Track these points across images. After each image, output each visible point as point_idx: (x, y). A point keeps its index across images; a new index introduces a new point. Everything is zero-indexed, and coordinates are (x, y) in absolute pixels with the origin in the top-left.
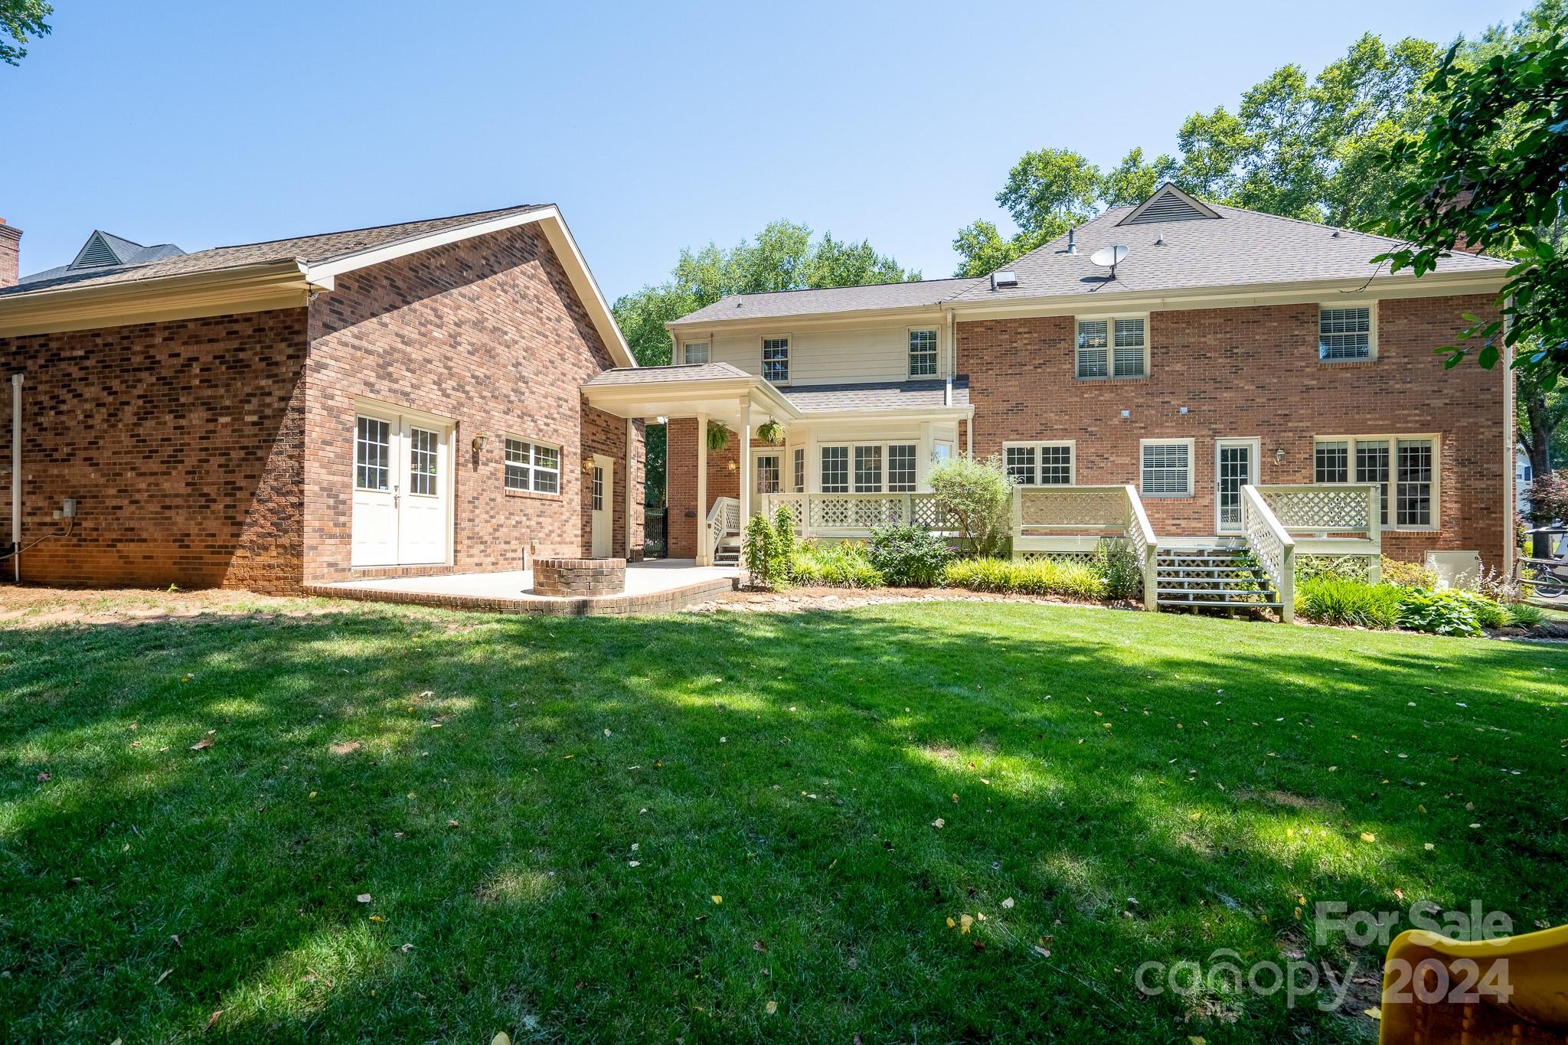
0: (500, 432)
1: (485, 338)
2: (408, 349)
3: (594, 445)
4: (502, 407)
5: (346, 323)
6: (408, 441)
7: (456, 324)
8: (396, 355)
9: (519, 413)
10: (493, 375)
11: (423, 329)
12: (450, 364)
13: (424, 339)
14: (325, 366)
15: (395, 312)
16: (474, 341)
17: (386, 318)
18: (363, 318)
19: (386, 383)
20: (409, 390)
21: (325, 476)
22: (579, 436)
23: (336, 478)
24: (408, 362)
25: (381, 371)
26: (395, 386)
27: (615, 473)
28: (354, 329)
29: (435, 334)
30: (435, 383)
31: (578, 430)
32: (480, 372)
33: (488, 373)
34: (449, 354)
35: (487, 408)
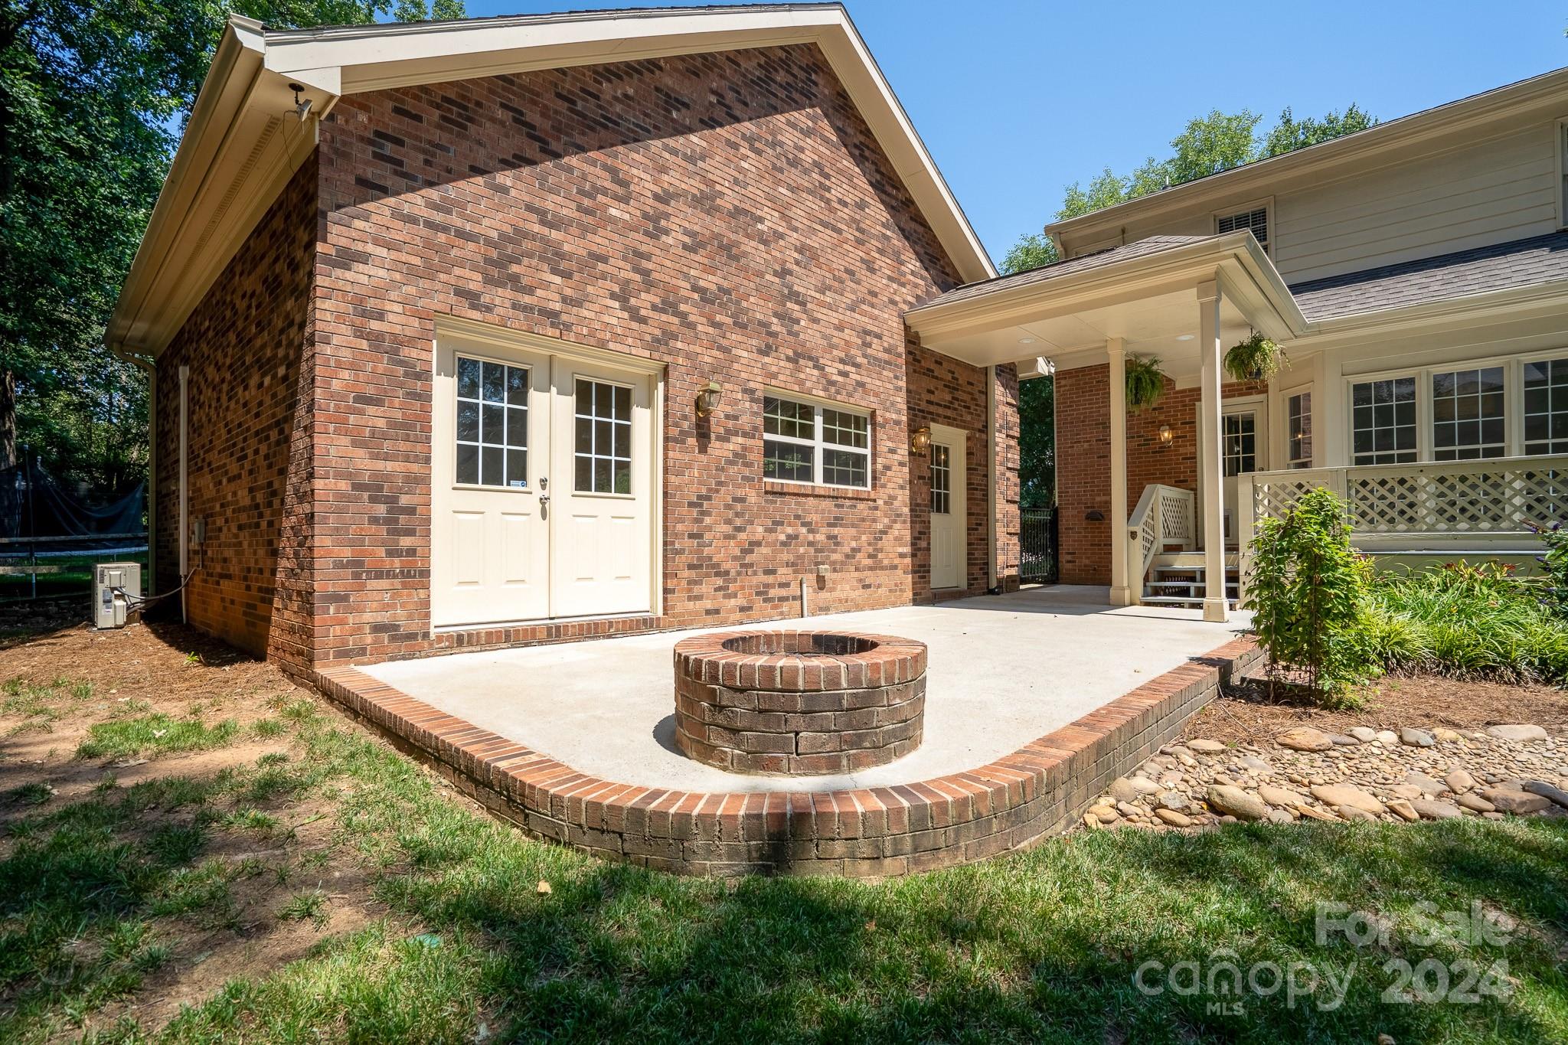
0: (752, 385)
1: (719, 226)
2: (555, 235)
3: (932, 408)
4: (754, 342)
5: (412, 182)
6: (570, 402)
7: (656, 197)
8: (527, 245)
9: (790, 353)
10: (736, 289)
11: (587, 202)
12: (645, 264)
13: (587, 219)
14: (363, 258)
15: (526, 171)
16: (696, 228)
17: (505, 178)
18: (451, 175)
19: (508, 293)
20: (558, 307)
21: (364, 462)
22: (903, 394)
23: (390, 466)
24: (555, 259)
25: (495, 273)
26: (527, 299)
27: (969, 454)
28: (433, 194)
29: (613, 212)
30: (613, 296)
31: (903, 384)
32: (710, 282)
33: (725, 284)
34: (644, 248)
35: (724, 343)
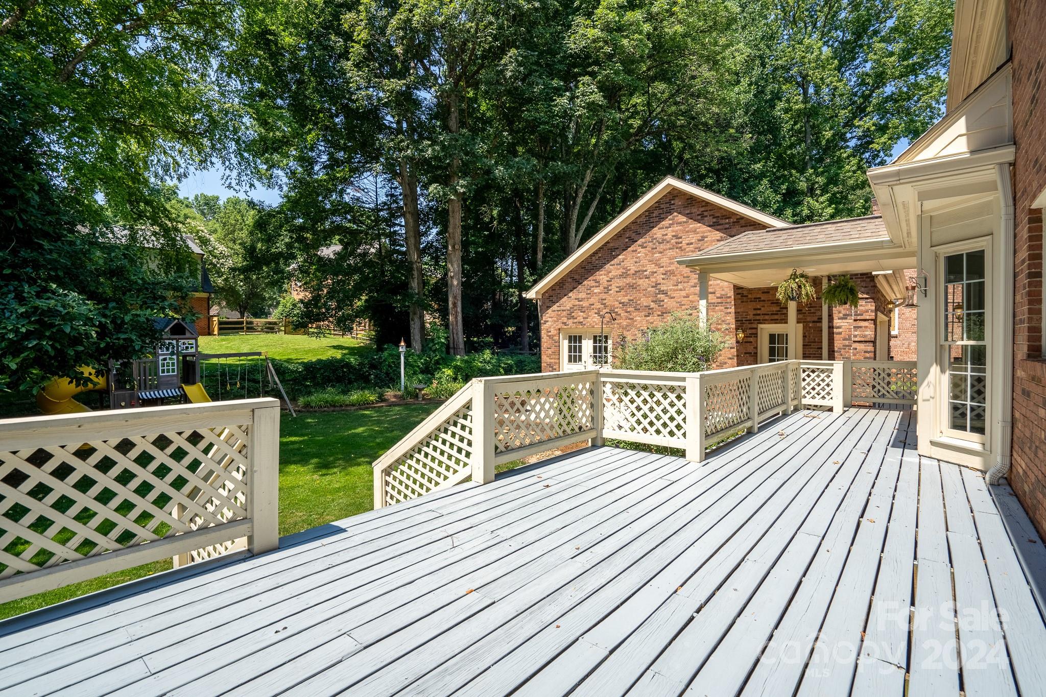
2: (581, 303)
6: (592, 341)
8: (575, 308)
11: (589, 292)
12: (605, 301)
13: (589, 296)
15: (575, 291)
17: (570, 294)
19: (571, 320)
20: (582, 320)
24: (582, 309)
25: (569, 316)
26: (576, 321)
29: (595, 291)
30: (596, 313)
32: (625, 300)
34: (604, 298)
